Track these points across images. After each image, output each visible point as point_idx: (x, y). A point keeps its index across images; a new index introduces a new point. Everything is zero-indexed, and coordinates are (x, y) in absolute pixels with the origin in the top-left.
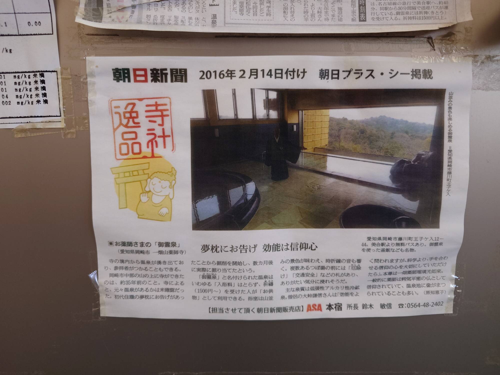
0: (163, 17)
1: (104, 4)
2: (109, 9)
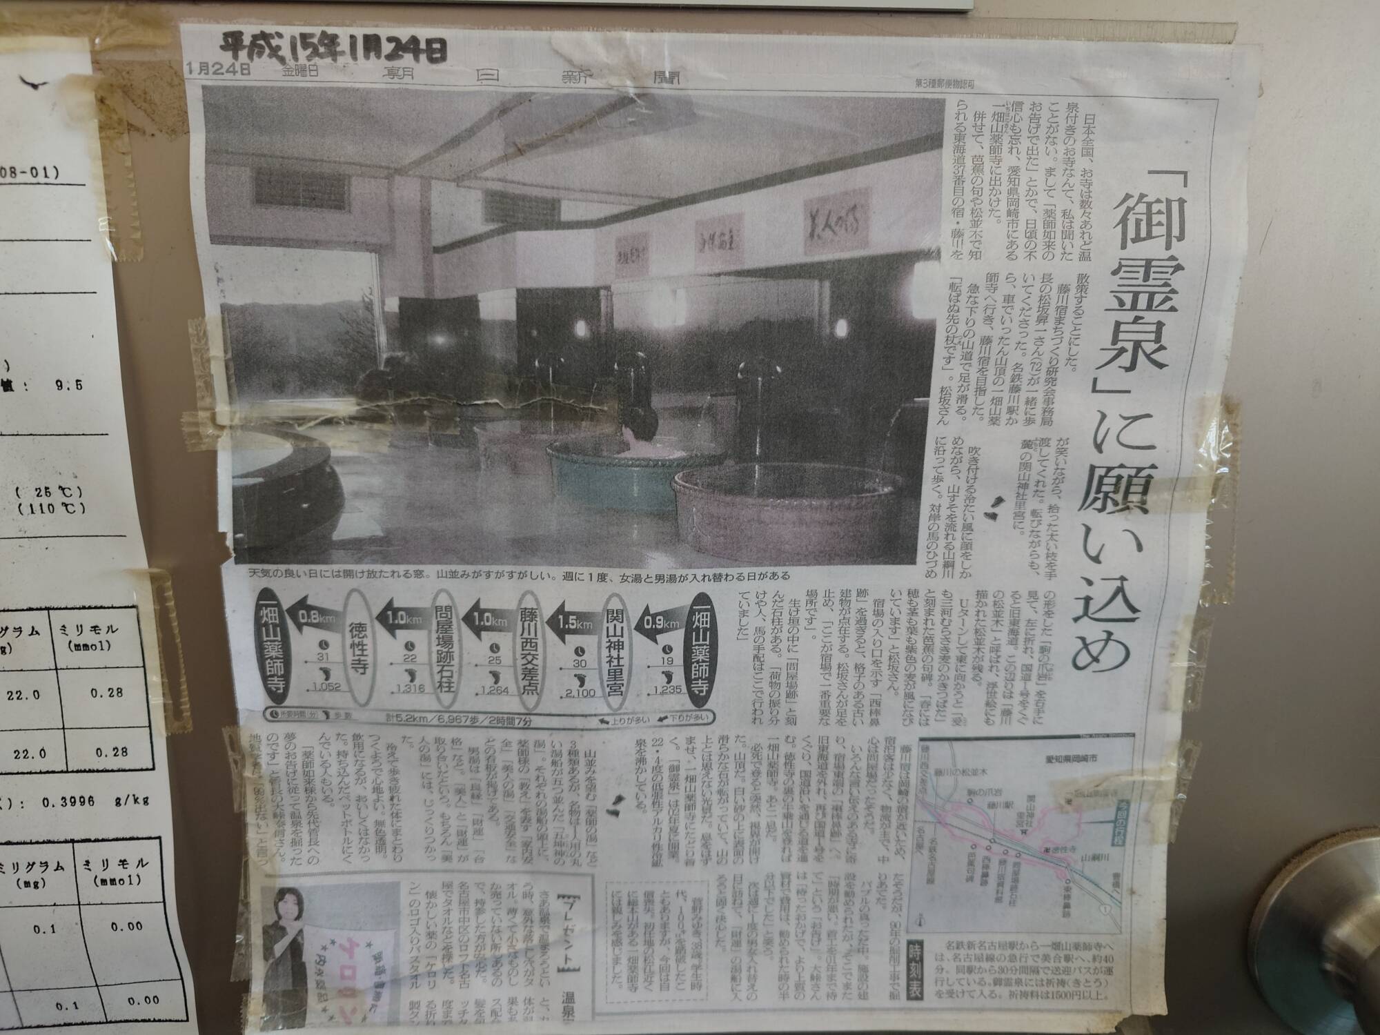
0: (448, 1004)
1: (308, 981)
2: (323, 992)
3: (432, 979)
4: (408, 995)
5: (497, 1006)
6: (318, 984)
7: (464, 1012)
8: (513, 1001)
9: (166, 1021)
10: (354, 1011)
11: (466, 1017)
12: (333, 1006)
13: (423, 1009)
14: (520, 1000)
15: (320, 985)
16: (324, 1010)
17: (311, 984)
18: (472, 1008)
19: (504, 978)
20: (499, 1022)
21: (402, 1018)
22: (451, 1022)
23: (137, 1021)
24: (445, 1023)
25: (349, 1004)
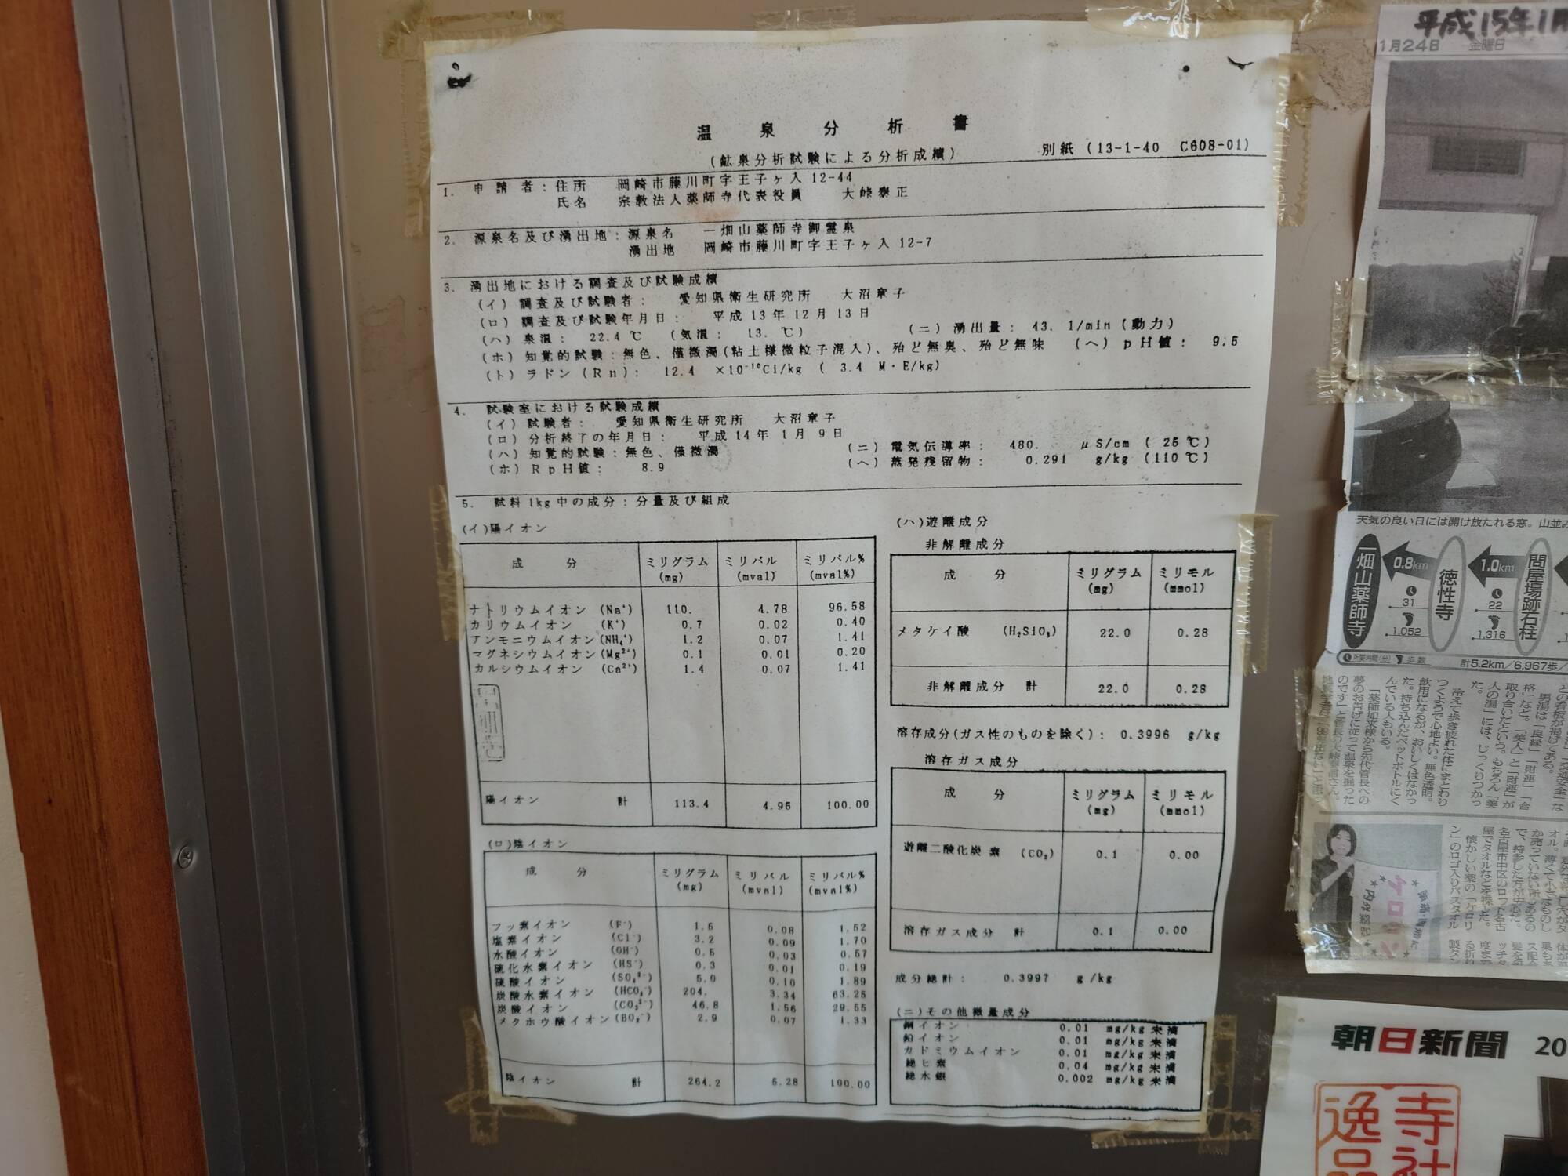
0: (1486, 945)
1: (1353, 916)
2: (1366, 926)
3: (1468, 920)
4: (1446, 934)
5: (1533, 950)
6: (1362, 919)
7: (1503, 953)
8: (1546, 946)
9: (1190, 951)
10: (1396, 946)
11: (1505, 958)
12: (1376, 941)
13: (1463, 949)
14: (1553, 945)
15: (1365, 919)
16: (1367, 944)
17: (1355, 918)
18: (1509, 950)
19: (1537, 923)
20: (1536, 964)
21: (1443, 955)
22: (1490, 962)
23: (1161, 950)
24: (1484, 963)
25: (1391, 939)
